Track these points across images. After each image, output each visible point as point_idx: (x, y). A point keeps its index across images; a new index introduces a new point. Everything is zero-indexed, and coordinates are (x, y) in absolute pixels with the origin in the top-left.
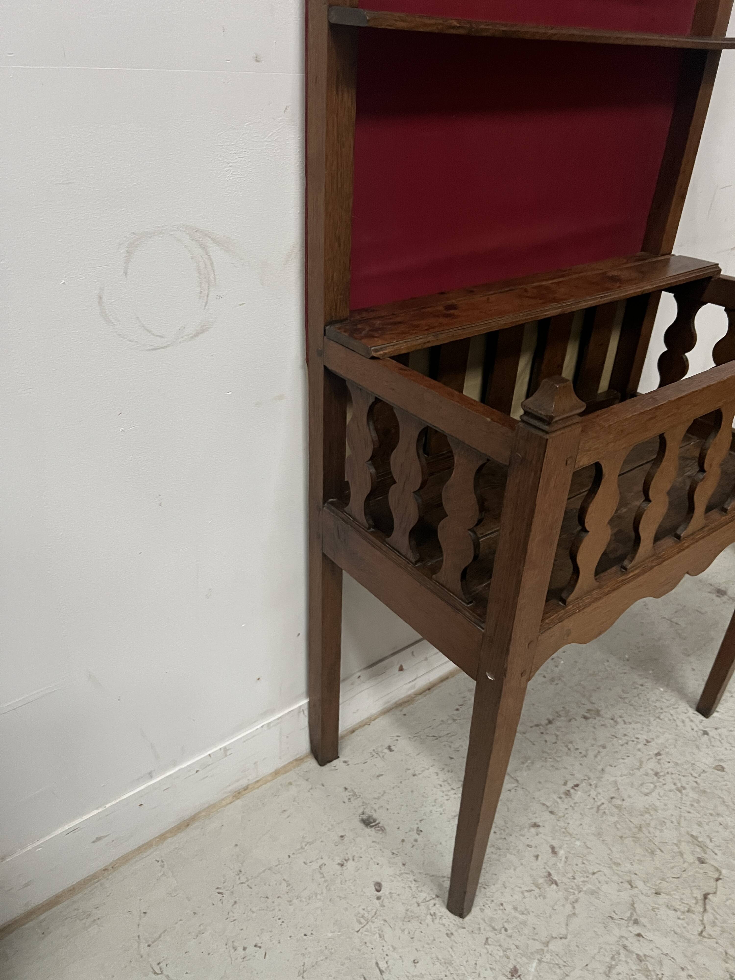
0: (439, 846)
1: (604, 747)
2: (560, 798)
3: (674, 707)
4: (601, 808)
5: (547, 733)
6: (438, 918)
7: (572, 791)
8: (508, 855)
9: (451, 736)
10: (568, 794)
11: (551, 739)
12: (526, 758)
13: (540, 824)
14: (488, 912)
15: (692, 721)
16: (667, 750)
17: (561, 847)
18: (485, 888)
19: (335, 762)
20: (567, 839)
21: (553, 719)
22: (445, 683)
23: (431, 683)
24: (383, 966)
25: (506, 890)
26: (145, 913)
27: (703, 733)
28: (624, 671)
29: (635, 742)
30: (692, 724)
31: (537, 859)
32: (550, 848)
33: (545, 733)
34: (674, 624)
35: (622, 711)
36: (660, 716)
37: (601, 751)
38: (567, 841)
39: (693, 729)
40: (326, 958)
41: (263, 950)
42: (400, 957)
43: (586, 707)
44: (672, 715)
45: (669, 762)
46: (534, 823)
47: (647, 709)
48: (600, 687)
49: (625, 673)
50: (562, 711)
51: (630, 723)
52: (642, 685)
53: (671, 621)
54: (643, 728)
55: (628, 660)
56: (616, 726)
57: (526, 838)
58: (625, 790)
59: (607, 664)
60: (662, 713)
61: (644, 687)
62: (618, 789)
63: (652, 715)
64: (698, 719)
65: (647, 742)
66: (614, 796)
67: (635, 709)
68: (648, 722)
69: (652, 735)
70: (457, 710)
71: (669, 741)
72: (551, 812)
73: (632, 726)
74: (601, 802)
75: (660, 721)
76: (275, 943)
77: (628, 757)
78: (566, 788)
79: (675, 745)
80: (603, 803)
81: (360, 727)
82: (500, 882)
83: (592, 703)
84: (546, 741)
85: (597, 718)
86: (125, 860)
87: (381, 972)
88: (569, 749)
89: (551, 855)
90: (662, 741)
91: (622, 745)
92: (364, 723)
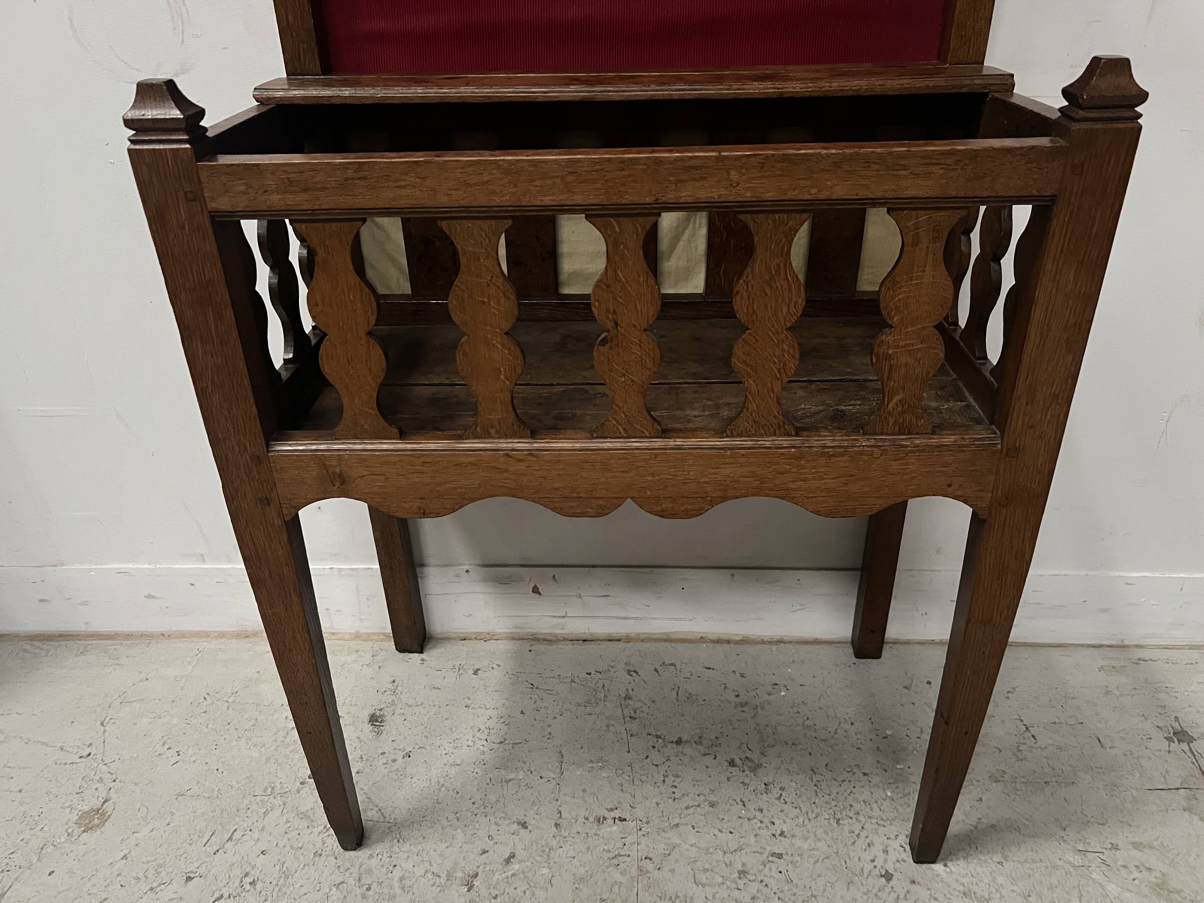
0: (409, 780)
1: (712, 805)
2: (587, 819)
3: (881, 822)
4: (620, 858)
5: (659, 751)
6: (327, 834)
7: (610, 821)
8: (459, 831)
9: (549, 694)
10: (600, 820)
11: (655, 756)
12: (601, 760)
13: (530, 827)
14: (374, 862)
15: (886, 851)
16: (798, 859)
17: (520, 862)
18: (398, 841)
19: (415, 656)
20: (538, 859)
21: (686, 741)
22: (613, 643)
23: (591, 634)
24: (237, 835)
25: (416, 857)
26: (147, 679)
27: (883, 873)
28: (862, 747)
29: (763, 825)
30: (881, 857)
31: (482, 854)
32: (508, 855)
33: (656, 749)
34: (1028, 734)
35: (793, 784)
36: (843, 820)
37: (702, 806)
38: (536, 860)
39: (873, 861)
40: (209, 798)
41: (178, 758)
42: (258, 839)
43: (749, 754)
44: (863, 828)
45: (781, 872)
46: (525, 822)
47: (834, 803)
48: (800, 744)
49: (860, 749)
50: (711, 740)
51: (786, 803)
52: (865, 774)
53: (1027, 729)
54: (797, 817)
55: (886, 737)
56: (762, 794)
57: (498, 828)
58: (677, 861)
59: (848, 726)
60: (851, 818)
61: (866, 777)
62: (669, 855)
63: (831, 811)
64: (898, 856)
65: (780, 835)
66: (654, 859)
67: (816, 791)
68: (814, 815)
69: (797, 832)
70: (589, 674)
71: (813, 852)
72: (557, 825)
73: (785, 807)
74: (628, 853)
75: (835, 825)
76: (192, 759)
77: (731, 833)
78: (607, 814)
79: (817, 861)
80: (629, 856)
81: (475, 638)
82: (419, 847)
83: (762, 753)
84: (647, 757)
85: (747, 772)
86: (182, 636)
87: (230, 839)
88: (664, 781)
89: (502, 861)
90: (806, 846)
91: (740, 818)
92: (482, 637)
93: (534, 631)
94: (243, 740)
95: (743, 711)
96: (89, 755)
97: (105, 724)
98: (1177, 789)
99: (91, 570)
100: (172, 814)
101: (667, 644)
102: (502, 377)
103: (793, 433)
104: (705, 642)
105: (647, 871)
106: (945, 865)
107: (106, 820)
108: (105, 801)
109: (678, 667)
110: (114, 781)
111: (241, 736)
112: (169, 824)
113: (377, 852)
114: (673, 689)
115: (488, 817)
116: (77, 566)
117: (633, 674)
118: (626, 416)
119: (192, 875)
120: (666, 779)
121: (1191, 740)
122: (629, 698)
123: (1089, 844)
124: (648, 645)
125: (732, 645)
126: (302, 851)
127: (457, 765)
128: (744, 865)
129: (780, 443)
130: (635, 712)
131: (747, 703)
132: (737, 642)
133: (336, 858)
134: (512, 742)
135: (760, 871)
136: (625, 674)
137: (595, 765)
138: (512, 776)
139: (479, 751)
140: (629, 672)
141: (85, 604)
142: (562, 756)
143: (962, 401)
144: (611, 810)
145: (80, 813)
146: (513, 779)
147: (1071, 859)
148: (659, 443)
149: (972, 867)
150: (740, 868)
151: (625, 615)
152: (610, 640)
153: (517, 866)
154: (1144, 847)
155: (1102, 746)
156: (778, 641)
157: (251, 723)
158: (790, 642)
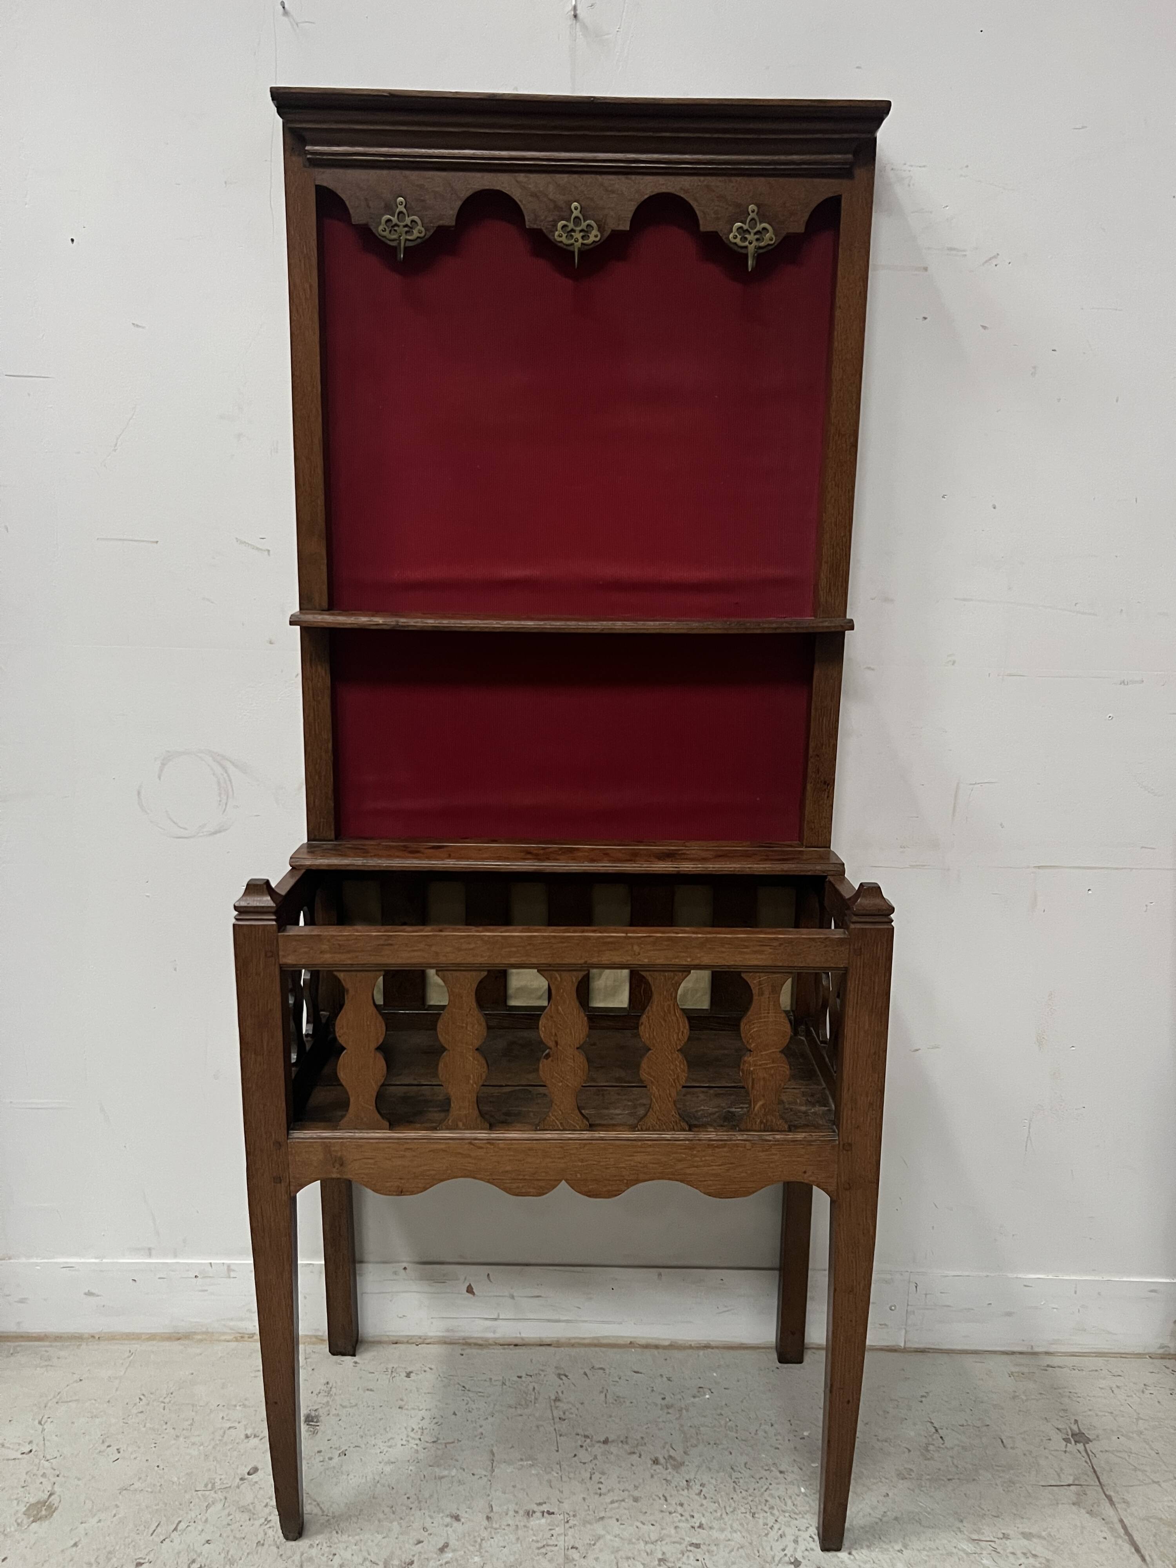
0: (345, 1477)
1: (636, 1500)
2: (516, 1512)
3: (794, 1516)
4: (549, 1548)
5: (587, 1450)
6: (268, 1526)
7: (539, 1514)
8: (395, 1523)
9: (480, 1396)
10: (529, 1514)
11: (583, 1455)
12: (530, 1458)
13: (463, 1520)
14: (314, 1552)
15: (796, 1541)
16: (715, 1548)
17: (454, 1551)
18: (337, 1533)
19: (348, 1359)
20: (471, 1548)
21: (613, 1441)
22: (543, 1348)
23: (522, 1339)
24: (182, 1526)
25: (354, 1547)
26: (81, 1380)
27: (792, 1561)
28: (779, 1446)
29: (683, 1518)
30: (791, 1546)
31: (417, 1544)
32: (442, 1544)
33: (584, 1448)
34: (936, 1436)
35: (714, 1481)
36: (758, 1513)
37: (627, 1500)
38: (469, 1550)
39: (784, 1550)
40: (152, 1492)
41: (118, 1456)
42: (203, 1530)
43: (672, 1453)
44: (776, 1521)
45: (698, 1560)
46: (458, 1515)
47: (751, 1498)
48: (722, 1444)
49: (778, 1448)
50: (637, 1440)
51: (705, 1498)
52: (781, 1472)
53: (937, 1431)
54: (716, 1511)
55: (804, 1438)
56: (683, 1490)
57: (432, 1521)
58: (601, 1551)
59: (767, 1428)
60: (766, 1512)
61: (782, 1475)
62: (594, 1545)
63: (748, 1506)
64: (807, 1545)
65: (699, 1527)
66: (580, 1547)
67: (734, 1488)
68: (731, 1510)
69: (715, 1524)
70: (520, 1377)
71: (729, 1542)
72: (488, 1518)
73: (704, 1502)
74: (556, 1543)
75: (751, 1518)
76: (133, 1456)
77: (653, 1525)
78: (536, 1508)
79: (732, 1551)
80: (556, 1545)
81: (408, 1342)
82: (357, 1538)
83: (685, 1453)
84: (575, 1455)
85: (670, 1470)
86: (112, 1337)
87: (175, 1529)
88: (591, 1478)
89: (435, 1550)
90: (722, 1536)
91: (662, 1511)
92: (414, 1341)
93: (467, 1334)
94: (181, 1439)
95: (668, 1413)
96: (31, 1451)
97: (42, 1423)
98: (1069, 1485)
99: (37, 1264)
100: (117, 1506)
101: (597, 1349)
102: (471, 1082)
103: (687, 1129)
104: (634, 1347)
105: (573, 1559)
106: (850, 1554)
107: (54, 1512)
108: (50, 1495)
109: (607, 1371)
110: (58, 1476)
111: (179, 1434)
112: (115, 1516)
113: (317, 1542)
114: (602, 1392)
115: (423, 1511)
116: (23, 1260)
117: (564, 1378)
118: (562, 1113)
119: (142, 1561)
120: (593, 1476)
121: (1089, 1440)
122: (559, 1400)
123: (983, 1534)
124: (578, 1350)
125: (660, 1351)
126: (244, 1541)
127: (392, 1463)
128: (664, 1553)
129: (677, 1136)
130: (564, 1413)
131: (672, 1406)
132: (665, 1348)
133: (278, 1548)
134: (444, 1441)
135: (679, 1560)
136: (556, 1377)
137: (525, 1463)
138: (446, 1473)
139: (413, 1450)
140: (559, 1375)
141: (22, 1301)
142: (493, 1454)
143: (825, 1106)
144: (540, 1504)
145: (28, 1505)
146: (446, 1476)
147: (965, 1547)
148: (587, 1135)
149: (873, 1554)
150: (660, 1556)
151: (556, 1317)
152: (541, 1345)
153: (450, 1555)
154: (1033, 1536)
155: (1004, 1446)
156: (705, 1347)
157: (190, 1422)
158: (717, 1347)
